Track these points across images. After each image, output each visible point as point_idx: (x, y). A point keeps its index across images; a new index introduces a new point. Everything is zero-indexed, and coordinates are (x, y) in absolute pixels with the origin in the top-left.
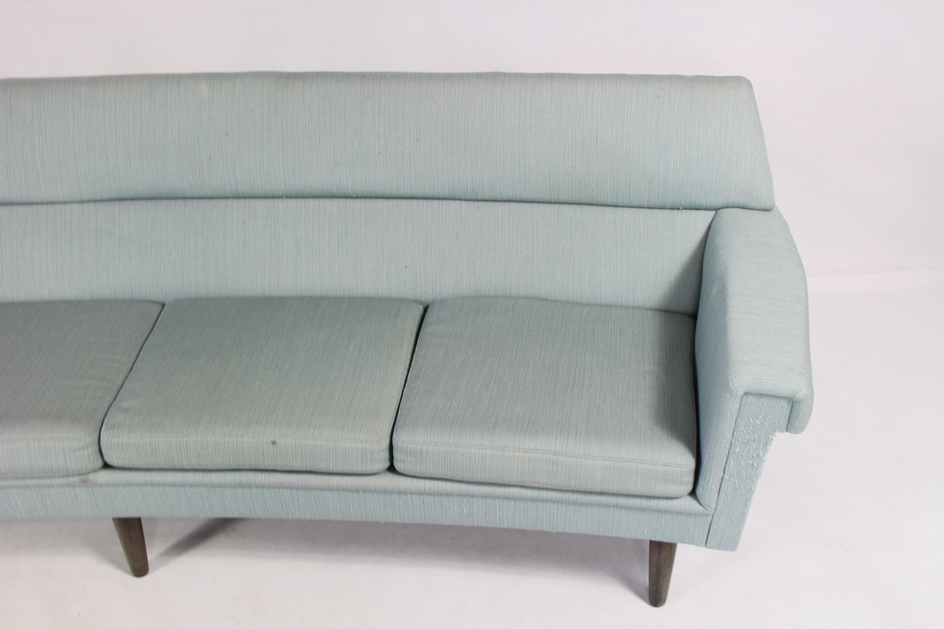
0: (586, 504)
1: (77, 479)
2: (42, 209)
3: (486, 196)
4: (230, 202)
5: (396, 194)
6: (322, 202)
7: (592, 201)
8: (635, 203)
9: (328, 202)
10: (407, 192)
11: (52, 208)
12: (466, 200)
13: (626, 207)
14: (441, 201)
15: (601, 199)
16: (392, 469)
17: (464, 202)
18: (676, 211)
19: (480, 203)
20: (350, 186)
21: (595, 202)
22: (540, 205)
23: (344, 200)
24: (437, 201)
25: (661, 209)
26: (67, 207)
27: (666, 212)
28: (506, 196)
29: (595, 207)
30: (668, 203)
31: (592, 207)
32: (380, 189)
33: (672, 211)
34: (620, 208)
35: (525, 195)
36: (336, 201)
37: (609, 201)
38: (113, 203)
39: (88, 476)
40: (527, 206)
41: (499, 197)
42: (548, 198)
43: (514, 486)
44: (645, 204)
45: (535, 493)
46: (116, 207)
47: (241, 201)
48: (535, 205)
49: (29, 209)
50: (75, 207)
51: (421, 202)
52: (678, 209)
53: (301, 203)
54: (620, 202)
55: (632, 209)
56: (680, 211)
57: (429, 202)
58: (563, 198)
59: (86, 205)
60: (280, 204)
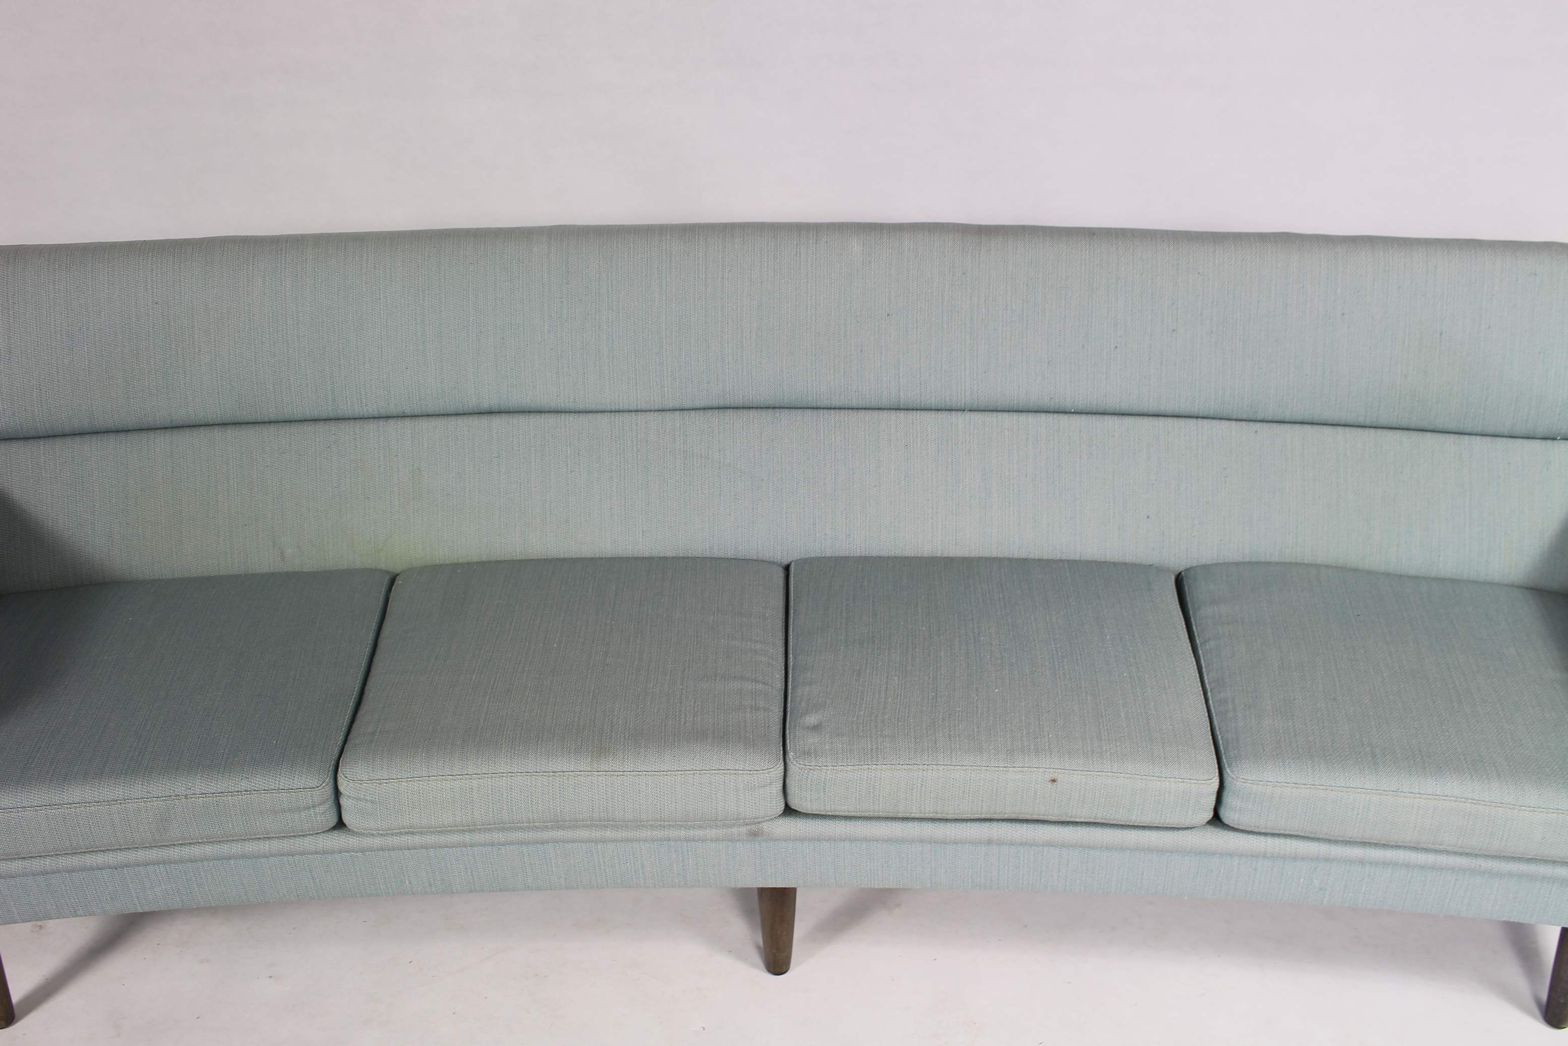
0: (1500, 875)
1: (744, 830)
2: (603, 420)
3: (1270, 415)
4: (884, 415)
5: (1136, 408)
6: (1023, 418)
7: (1425, 424)
8: (1490, 429)
9: (1030, 418)
10: (1151, 405)
11: (618, 419)
12: (1237, 420)
13: (1476, 435)
14: (1200, 421)
15: (1440, 424)
16: (1216, 820)
17: (1234, 423)
18: (1549, 442)
19: (1258, 425)
20: (1069, 395)
21: (1430, 427)
22: (1348, 429)
23: (1056, 415)
24: (1195, 420)
25: (1528, 438)
26: (641, 417)
27: (1536, 445)
28: (1299, 415)
29: (1429, 434)
30: (1541, 430)
31: (1425, 433)
32: (1113, 401)
33: (1544, 441)
34: (1466, 437)
35: (1327, 415)
36: (1043, 417)
37: (1452, 426)
38: (709, 413)
39: (760, 825)
40: (1327, 430)
41: (1287, 416)
42: (1361, 420)
43: (1398, 847)
44: (1505, 431)
45: (1430, 858)
46: (714, 418)
47: (902, 415)
48: (1340, 429)
49: (582, 418)
50: (651, 416)
51: (1170, 421)
52: (1554, 439)
53: (990, 418)
54: (1468, 426)
55: (1485, 439)
56: (1556, 442)
57: (1182, 422)
58: (1383, 421)
59: (668, 415)
60: (960, 419)
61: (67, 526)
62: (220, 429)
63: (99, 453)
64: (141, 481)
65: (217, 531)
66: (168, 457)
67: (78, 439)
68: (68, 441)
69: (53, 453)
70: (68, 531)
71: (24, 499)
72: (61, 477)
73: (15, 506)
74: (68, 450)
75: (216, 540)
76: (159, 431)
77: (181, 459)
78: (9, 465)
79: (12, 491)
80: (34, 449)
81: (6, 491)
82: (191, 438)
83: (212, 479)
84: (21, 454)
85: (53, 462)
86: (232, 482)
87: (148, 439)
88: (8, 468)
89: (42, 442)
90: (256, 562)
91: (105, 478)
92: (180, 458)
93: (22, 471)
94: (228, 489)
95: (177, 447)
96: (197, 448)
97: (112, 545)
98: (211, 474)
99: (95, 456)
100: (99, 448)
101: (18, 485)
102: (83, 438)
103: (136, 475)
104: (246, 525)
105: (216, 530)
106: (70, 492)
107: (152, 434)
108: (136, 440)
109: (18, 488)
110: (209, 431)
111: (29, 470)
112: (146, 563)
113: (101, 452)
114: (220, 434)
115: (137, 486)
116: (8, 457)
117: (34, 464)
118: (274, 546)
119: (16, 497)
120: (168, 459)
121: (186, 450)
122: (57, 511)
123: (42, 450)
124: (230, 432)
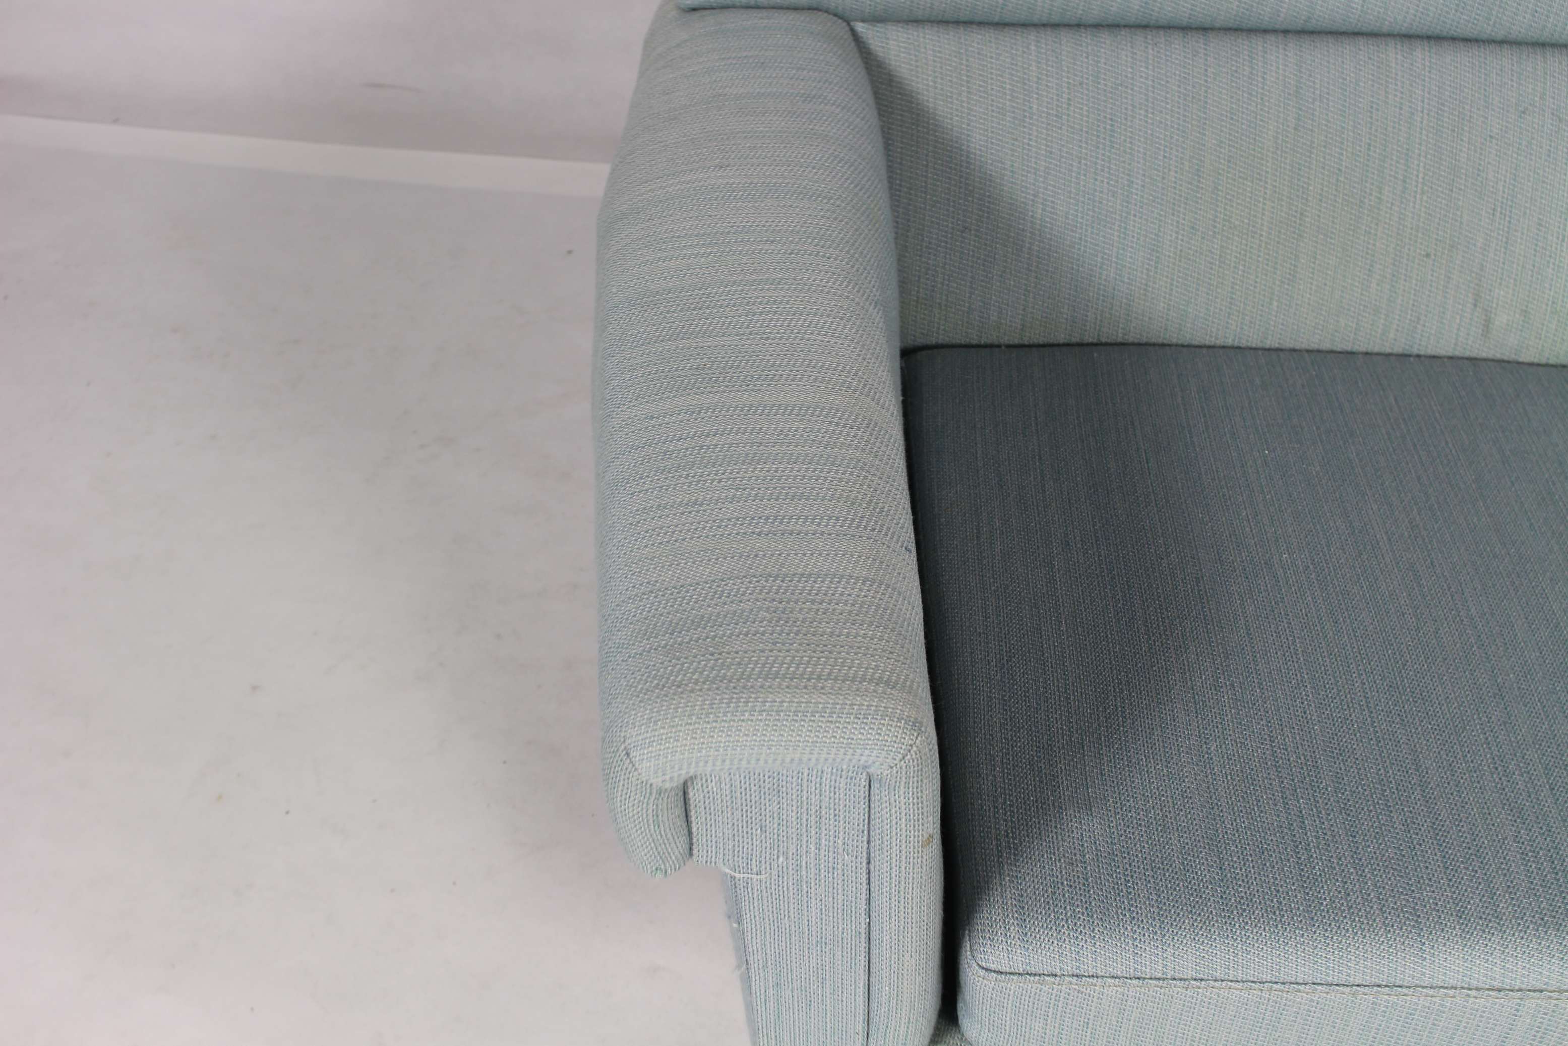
61: (1073, 220)
62: (1399, 47)
63: (1150, 72)
64: (1230, 140)
65: (1368, 262)
66: (1289, 94)
67: (1106, 38)
68: (1086, 39)
69: (1056, 63)
70: (1072, 231)
71: (992, 154)
72: (1068, 115)
73: (972, 167)
74: (1087, 58)
75: (1364, 279)
76: (1272, 38)
77: (1317, 103)
78: (965, 78)
79: (968, 135)
80: (1017, 50)
81: (955, 134)
82: (1340, 59)
83: (1375, 152)
84: (991, 57)
85: (1055, 81)
86: (1416, 162)
87: (1251, 52)
88: (963, 86)
89: (1032, 36)
90: (1433, 332)
91: (1158, 127)
92: (1314, 100)
93: (992, 95)
94: (1405, 177)
95: (1310, 76)
96: (1351, 82)
97: (1156, 268)
98: (1376, 141)
99: (1141, 77)
100: (1150, 62)
101: (981, 124)
102: (1116, 37)
103: (1222, 126)
104: (1428, 255)
105: (1367, 259)
106: (1086, 149)
107: (1258, 43)
108: (1227, 53)
109: (981, 129)
110: (1376, 48)
111: (1005, 94)
112: (1217, 311)
113: (1153, 71)
114: (1399, 57)
115: (1223, 151)
116: (964, 62)
117: (1017, 82)
118: (1475, 305)
119: (975, 148)
120: (1289, 99)
121: (1328, 83)
122: (1054, 187)
123: (1033, 53)
124: (1421, 55)
